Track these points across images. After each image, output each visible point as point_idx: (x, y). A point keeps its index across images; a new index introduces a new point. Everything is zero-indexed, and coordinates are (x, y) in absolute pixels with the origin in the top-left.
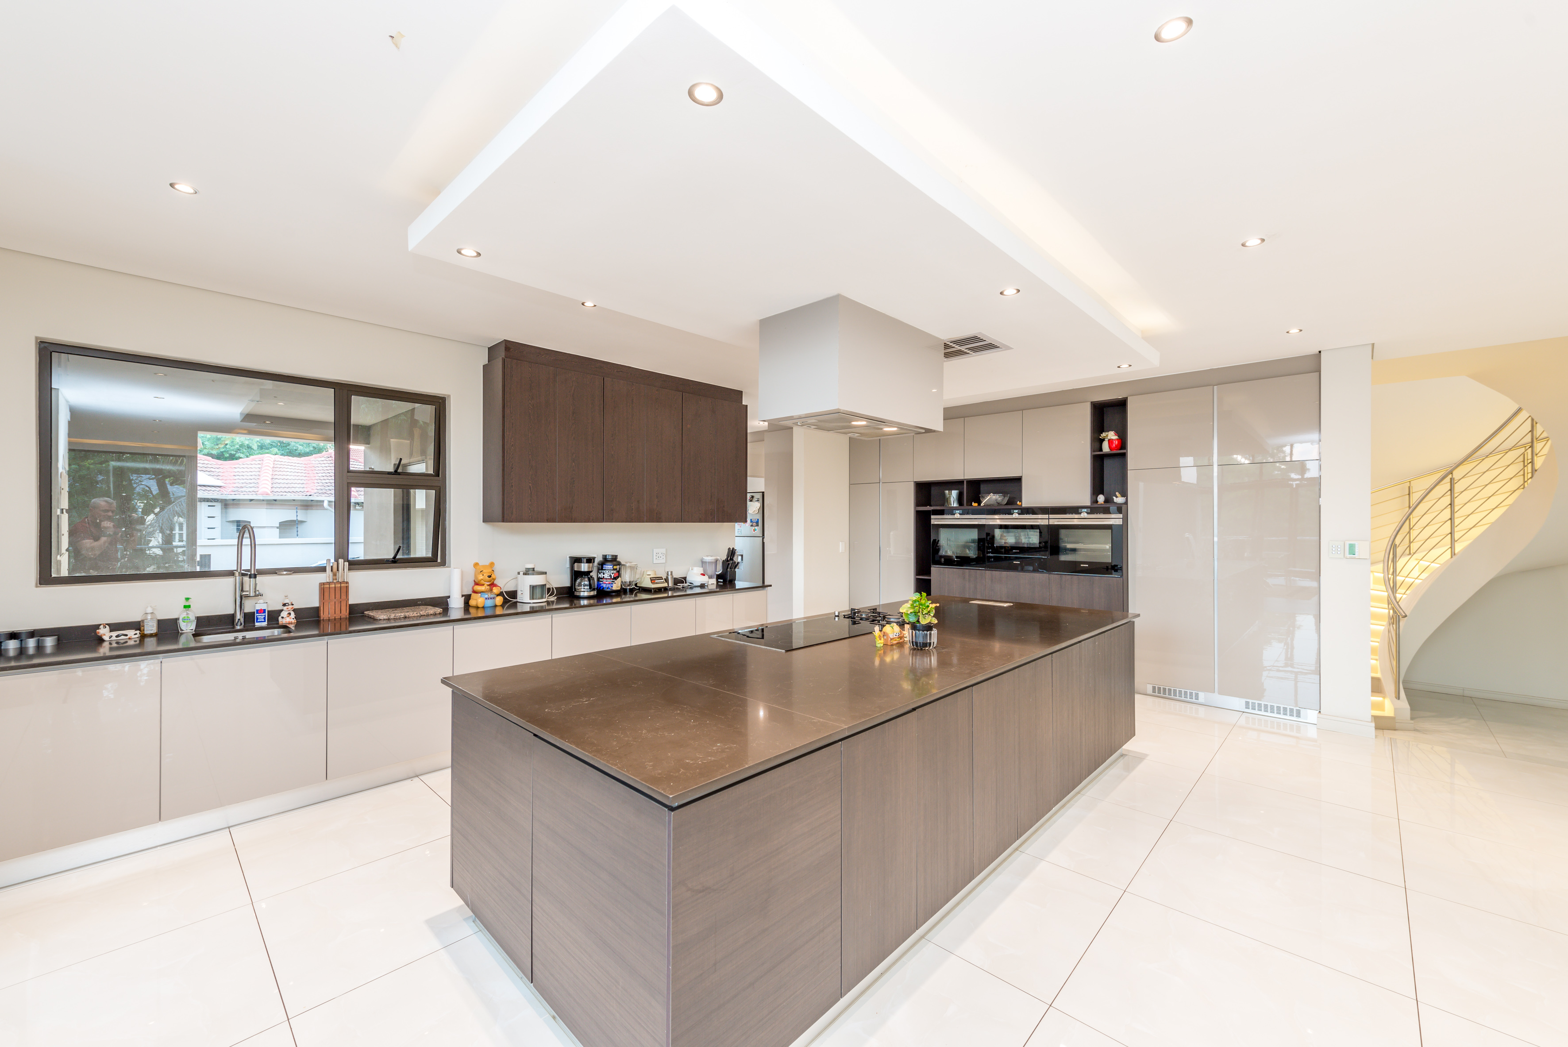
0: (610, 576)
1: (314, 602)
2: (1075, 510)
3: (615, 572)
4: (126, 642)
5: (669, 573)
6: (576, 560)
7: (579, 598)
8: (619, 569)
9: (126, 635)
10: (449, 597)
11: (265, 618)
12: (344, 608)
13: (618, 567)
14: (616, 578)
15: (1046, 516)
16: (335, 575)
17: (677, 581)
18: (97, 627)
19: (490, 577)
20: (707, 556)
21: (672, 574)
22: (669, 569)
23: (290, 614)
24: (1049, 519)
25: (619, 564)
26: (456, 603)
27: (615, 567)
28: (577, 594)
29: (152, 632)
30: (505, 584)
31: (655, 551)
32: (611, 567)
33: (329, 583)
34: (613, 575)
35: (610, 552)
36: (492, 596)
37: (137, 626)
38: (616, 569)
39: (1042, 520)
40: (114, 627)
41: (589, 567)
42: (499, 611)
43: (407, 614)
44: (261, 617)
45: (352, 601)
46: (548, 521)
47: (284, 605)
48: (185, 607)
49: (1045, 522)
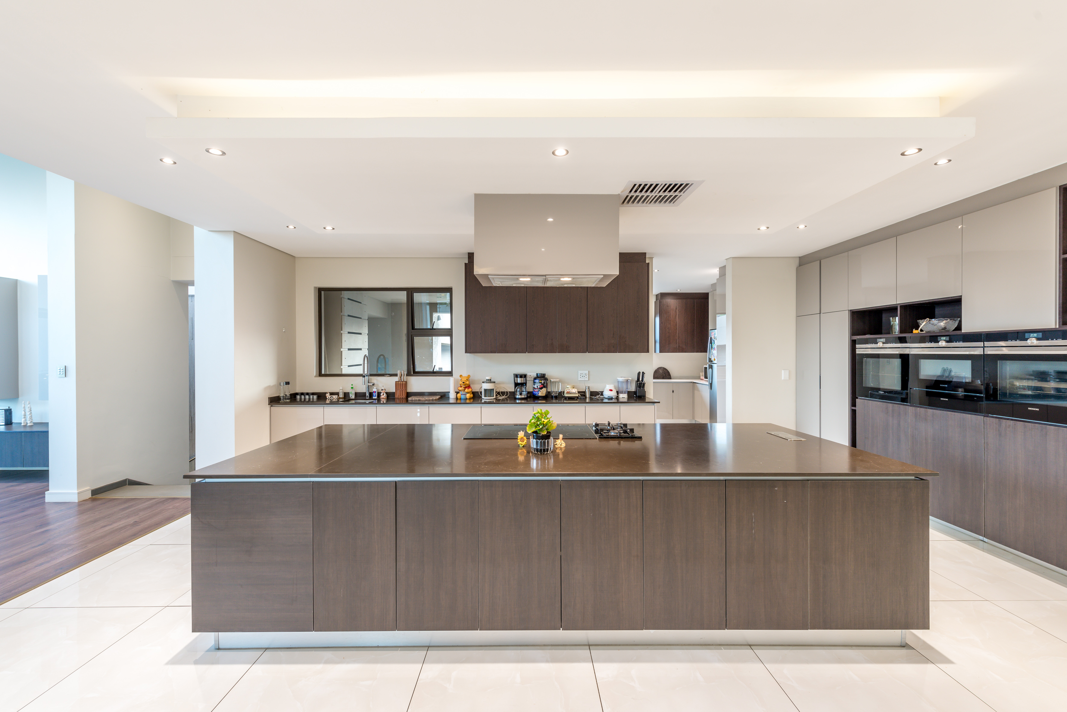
0: (538, 387)
1: (393, 390)
2: (1020, 335)
3: (540, 384)
4: (333, 400)
5: (587, 388)
6: (516, 376)
7: (516, 399)
8: (544, 383)
9: (333, 397)
10: (449, 392)
11: (376, 395)
12: (404, 393)
13: (543, 382)
14: (541, 388)
15: (981, 344)
16: (401, 378)
17: (593, 394)
18: (326, 393)
19: (464, 383)
20: (621, 377)
21: (589, 389)
22: (588, 385)
23: (384, 394)
24: (984, 347)
25: (546, 379)
26: (452, 396)
27: (540, 381)
28: (516, 396)
29: (341, 397)
30: (476, 388)
31: (580, 372)
32: (538, 381)
33: (398, 382)
34: (539, 386)
35: (541, 371)
36: (464, 393)
37: (337, 394)
38: (541, 383)
39: (976, 349)
40: (332, 394)
41: (521, 381)
42: (468, 401)
43: (420, 399)
44: (374, 394)
45: (408, 391)
46: (491, 352)
47: (382, 390)
48: (351, 388)
49: (979, 352)
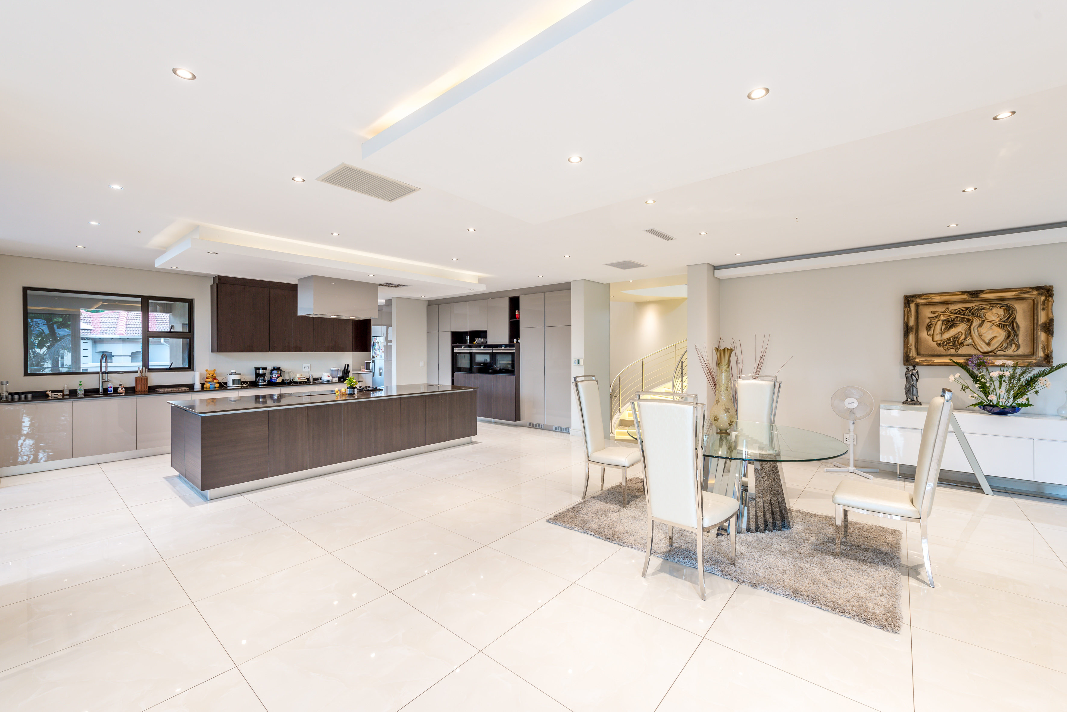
0: (276, 376)
1: (133, 385)
2: (500, 346)
3: (278, 374)
4: (57, 397)
5: (311, 376)
6: (257, 369)
7: (259, 385)
8: (281, 373)
9: (57, 395)
10: (194, 384)
11: (112, 390)
12: (145, 387)
13: (280, 372)
14: (278, 377)
15: (491, 348)
16: (141, 374)
17: (315, 379)
18: (47, 391)
19: (212, 375)
20: (333, 368)
21: (312, 376)
22: (311, 374)
23: (122, 389)
24: (493, 350)
25: (281, 370)
26: (198, 386)
27: (278, 372)
28: (258, 383)
29: (67, 394)
30: (220, 379)
31: (304, 365)
33: (139, 377)
34: (277, 376)
35: (276, 365)
36: (213, 383)
37: (61, 391)
38: (279, 373)
39: (490, 350)
40: (53, 392)
41: (263, 372)
42: (216, 389)
43: (172, 389)
44: (110, 389)
45: (149, 385)
46: (240, 352)
47: (120, 385)
48: (80, 385)
49: (491, 352)
